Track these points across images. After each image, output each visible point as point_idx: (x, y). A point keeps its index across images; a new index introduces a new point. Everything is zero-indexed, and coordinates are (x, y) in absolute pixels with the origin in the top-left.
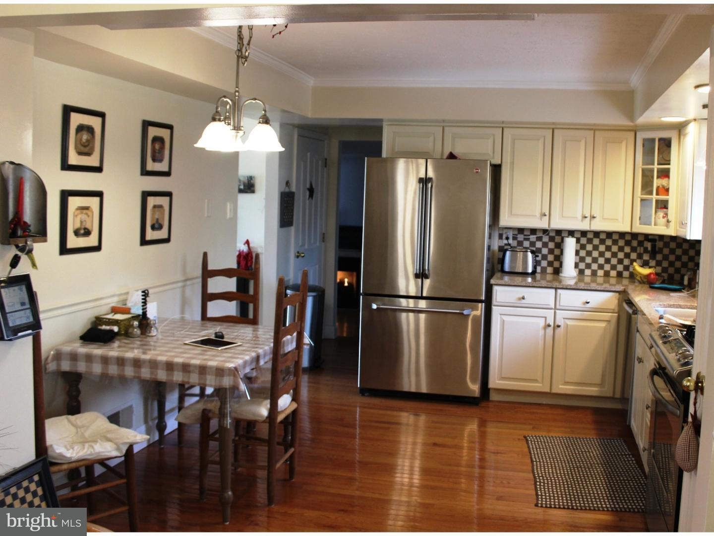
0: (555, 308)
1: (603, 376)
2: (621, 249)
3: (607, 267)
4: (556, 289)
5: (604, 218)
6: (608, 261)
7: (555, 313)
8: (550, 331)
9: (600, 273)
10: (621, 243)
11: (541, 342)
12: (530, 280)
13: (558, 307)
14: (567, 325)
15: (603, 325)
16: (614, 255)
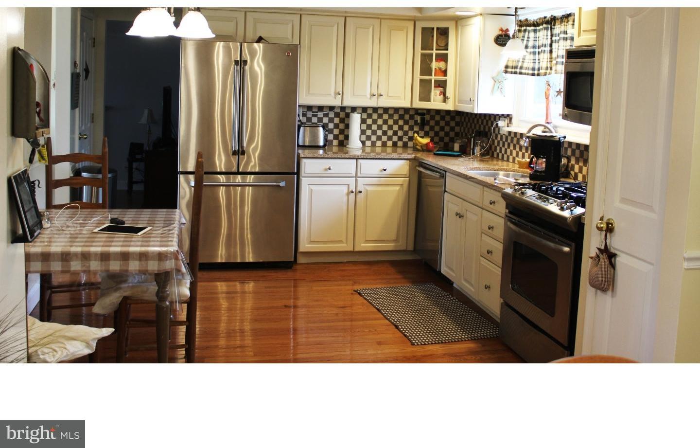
0: (356, 176)
1: (398, 231)
2: (396, 122)
3: (384, 138)
4: (357, 159)
5: (389, 95)
6: (385, 133)
7: (356, 180)
8: (352, 196)
9: (379, 143)
10: (396, 117)
11: (345, 208)
12: (321, 152)
13: (359, 175)
14: (367, 190)
15: (397, 188)
16: (390, 127)
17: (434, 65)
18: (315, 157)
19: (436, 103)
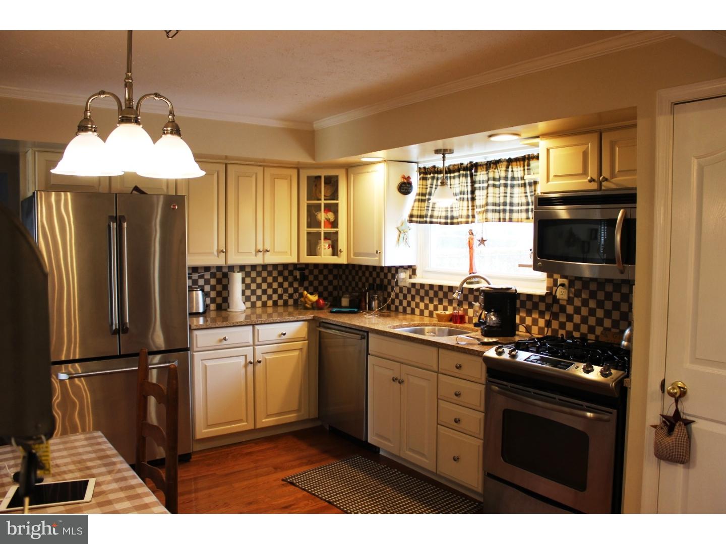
0: (254, 345)
1: (300, 402)
2: (275, 280)
3: (264, 298)
4: (253, 325)
5: (275, 251)
6: (264, 292)
7: (254, 350)
8: (251, 367)
9: (259, 304)
10: (275, 274)
11: (243, 382)
13: (257, 343)
14: (266, 359)
15: (296, 353)
16: (270, 285)
17: (322, 216)
18: (208, 327)
19: (325, 256)
